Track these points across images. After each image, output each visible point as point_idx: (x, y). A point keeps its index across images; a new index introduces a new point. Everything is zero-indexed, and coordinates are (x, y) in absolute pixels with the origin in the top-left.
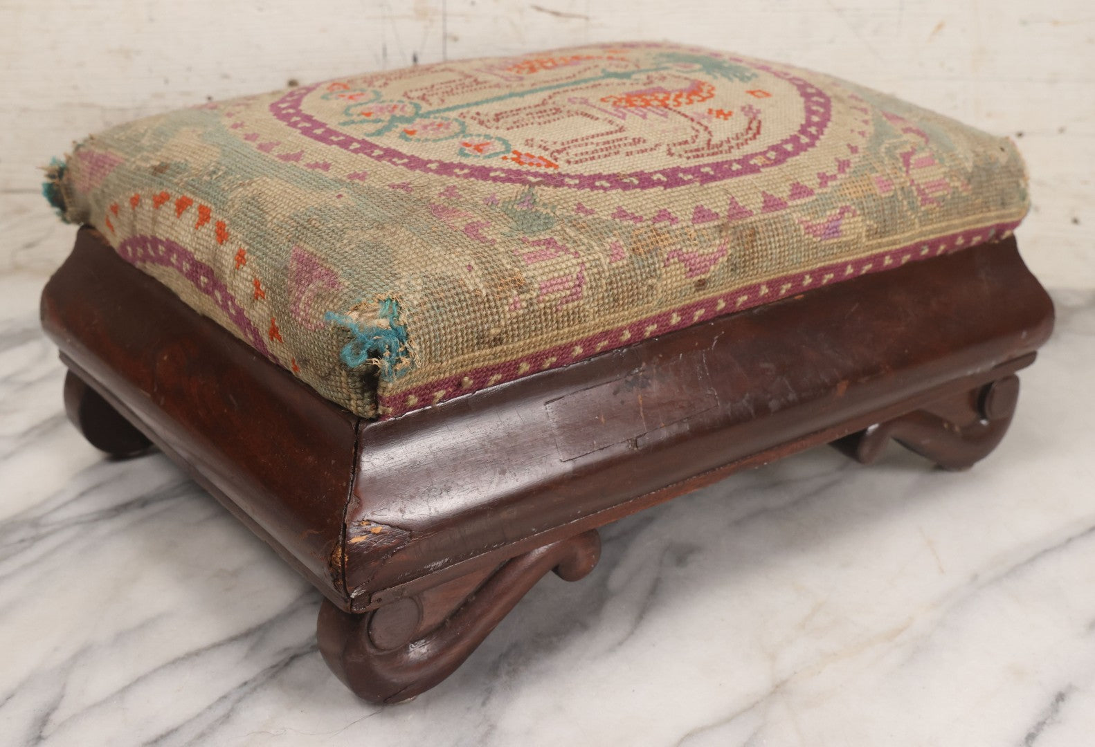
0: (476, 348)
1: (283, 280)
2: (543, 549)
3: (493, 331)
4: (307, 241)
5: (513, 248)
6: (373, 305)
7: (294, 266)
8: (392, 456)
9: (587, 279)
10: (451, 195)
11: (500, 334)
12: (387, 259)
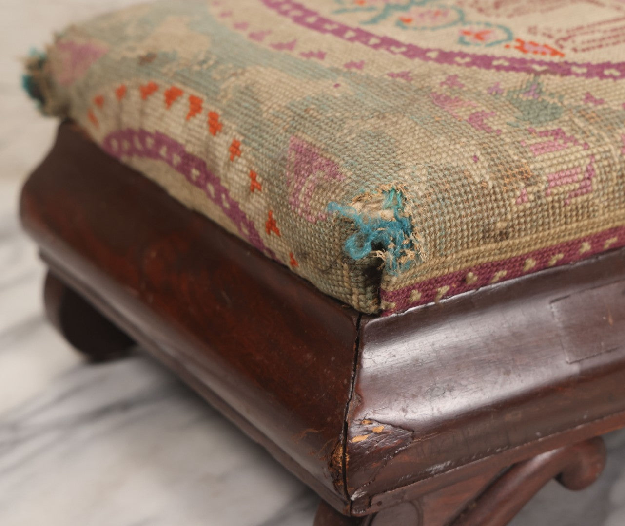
0: (481, 242)
1: (281, 171)
2: (545, 456)
3: (499, 225)
4: (305, 131)
5: (520, 139)
6: (377, 195)
7: (293, 157)
8: (394, 353)
9: (597, 172)
10: (453, 84)
11: (506, 228)
12: (390, 149)
